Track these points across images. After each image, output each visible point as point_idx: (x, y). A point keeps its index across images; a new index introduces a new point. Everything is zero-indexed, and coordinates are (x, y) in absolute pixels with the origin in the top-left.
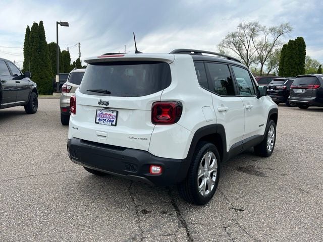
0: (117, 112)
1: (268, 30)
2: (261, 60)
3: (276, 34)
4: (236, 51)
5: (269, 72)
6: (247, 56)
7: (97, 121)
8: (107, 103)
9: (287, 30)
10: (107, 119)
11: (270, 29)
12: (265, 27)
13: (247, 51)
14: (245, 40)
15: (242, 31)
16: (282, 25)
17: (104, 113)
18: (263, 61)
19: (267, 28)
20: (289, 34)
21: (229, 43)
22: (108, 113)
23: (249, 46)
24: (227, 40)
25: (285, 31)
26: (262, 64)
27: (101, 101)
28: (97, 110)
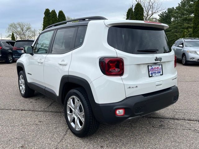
0: (162, 65)
7: (151, 75)
8: (161, 59)
10: (156, 72)
17: (154, 67)
22: (157, 67)
27: (156, 58)
28: (148, 66)
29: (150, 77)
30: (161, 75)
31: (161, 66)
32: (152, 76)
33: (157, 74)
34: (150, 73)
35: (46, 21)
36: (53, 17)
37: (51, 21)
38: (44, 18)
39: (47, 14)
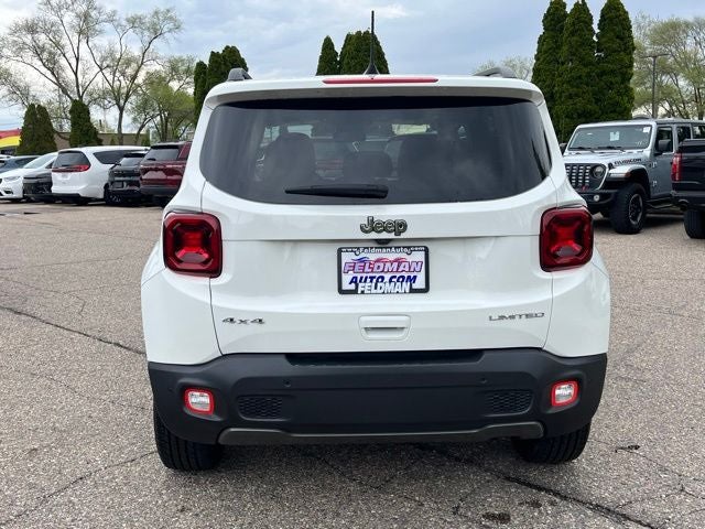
0: (426, 251)
1: (124, 23)
2: (118, 98)
3: (146, 33)
4: (44, 70)
5: (140, 129)
6: (78, 86)
7: (346, 286)
8: (400, 226)
9: (171, 25)
10: (387, 276)
11: (128, 20)
12: (114, 12)
13: (76, 74)
14: (65, 41)
15: (55, 18)
16: (156, 13)
18: (122, 102)
19: (122, 16)
20: (176, 35)
21: (21, 48)
22: (392, 256)
23: (77, 59)
24: (11, 38)
25: (165, 29)
26: (121, 109)
27: (372, 219)
28: (340, 251)
29: (341, 291)
30: (413, 291)
31: (420, 256)
32: (355, 292)
33: (388, 287)
34: (346, 278)
35: (546, 52)
36: (573, 34)
37: (565, 48)
38: (541, 40)
39: (552, 20)
